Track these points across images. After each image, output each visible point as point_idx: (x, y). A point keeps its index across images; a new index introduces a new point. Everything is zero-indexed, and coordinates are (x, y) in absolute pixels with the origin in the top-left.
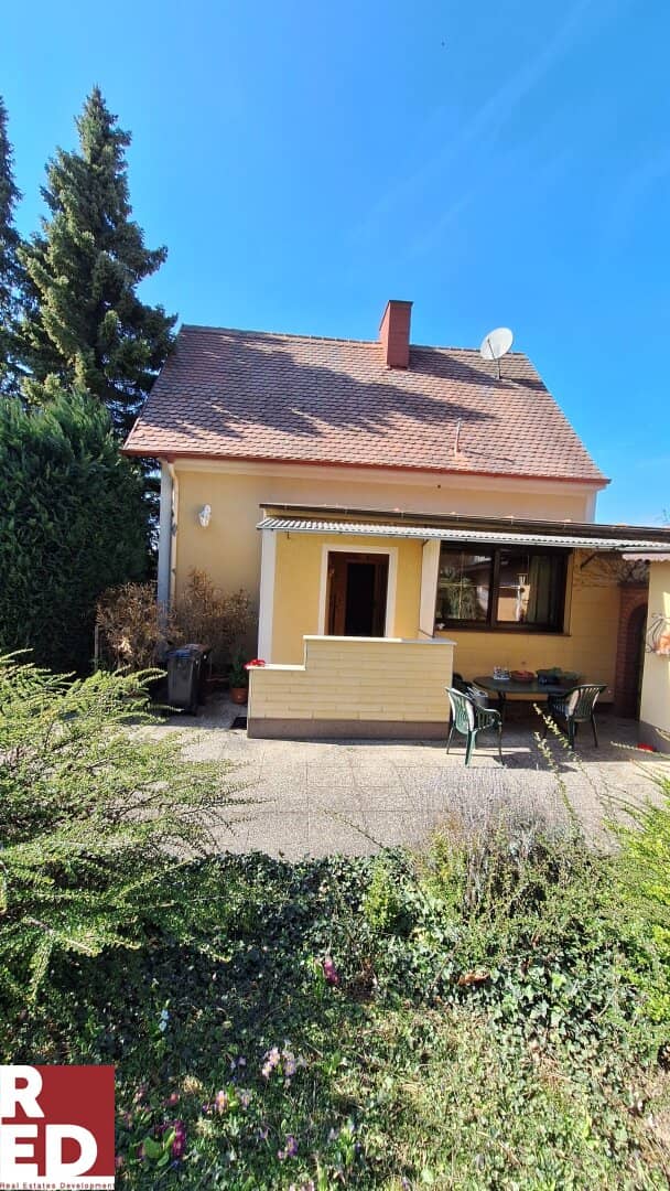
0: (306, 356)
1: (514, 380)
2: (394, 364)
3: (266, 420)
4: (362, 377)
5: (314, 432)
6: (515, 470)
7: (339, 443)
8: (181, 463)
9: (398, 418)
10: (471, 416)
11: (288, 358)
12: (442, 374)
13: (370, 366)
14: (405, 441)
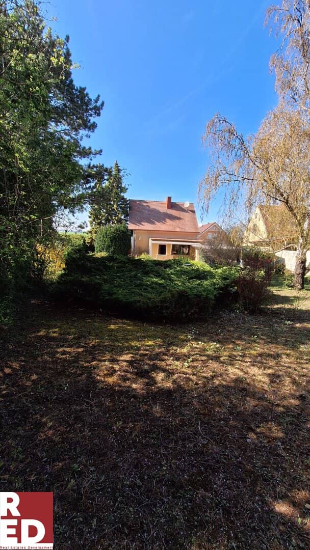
0: (153, 206)
1: (190, 211)
2: (168, 208)
3: (148, 222)
4: (162, 211)
5: (154, 224)
6: (186, 231)
7: (159, 226)
8: (137, 231)
9: (168, 220)
10: (179, 219)
11: (148, 206)
12: (177, 210)
13: (164, 209)
14: (168, 226)
